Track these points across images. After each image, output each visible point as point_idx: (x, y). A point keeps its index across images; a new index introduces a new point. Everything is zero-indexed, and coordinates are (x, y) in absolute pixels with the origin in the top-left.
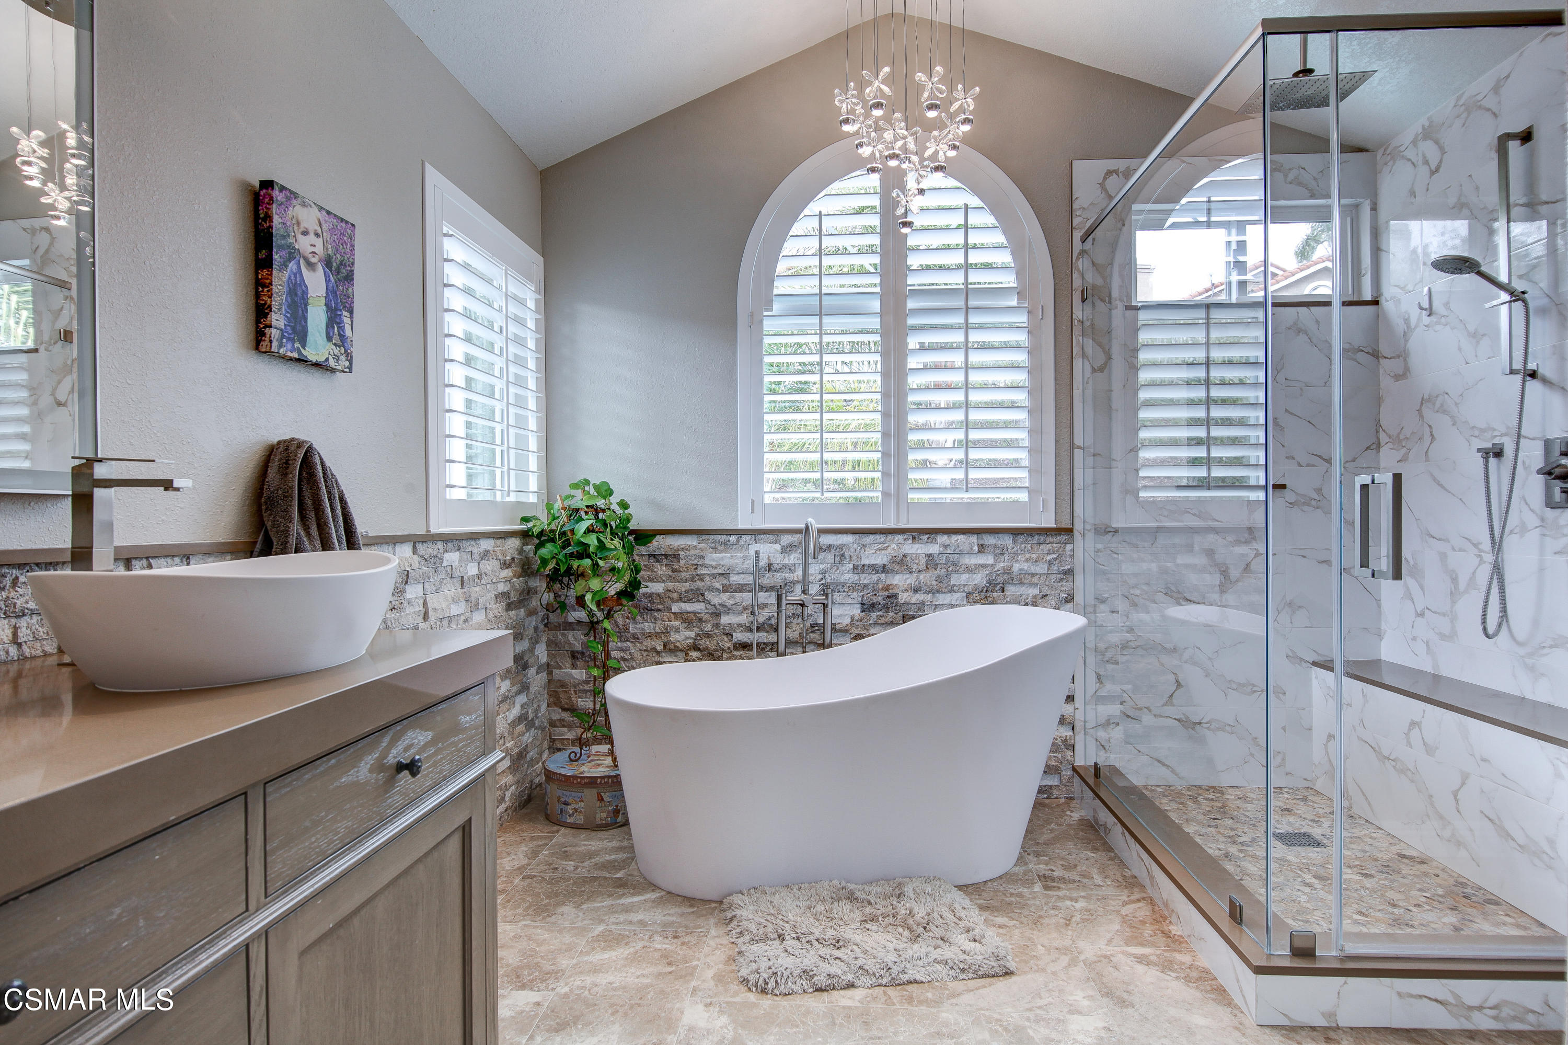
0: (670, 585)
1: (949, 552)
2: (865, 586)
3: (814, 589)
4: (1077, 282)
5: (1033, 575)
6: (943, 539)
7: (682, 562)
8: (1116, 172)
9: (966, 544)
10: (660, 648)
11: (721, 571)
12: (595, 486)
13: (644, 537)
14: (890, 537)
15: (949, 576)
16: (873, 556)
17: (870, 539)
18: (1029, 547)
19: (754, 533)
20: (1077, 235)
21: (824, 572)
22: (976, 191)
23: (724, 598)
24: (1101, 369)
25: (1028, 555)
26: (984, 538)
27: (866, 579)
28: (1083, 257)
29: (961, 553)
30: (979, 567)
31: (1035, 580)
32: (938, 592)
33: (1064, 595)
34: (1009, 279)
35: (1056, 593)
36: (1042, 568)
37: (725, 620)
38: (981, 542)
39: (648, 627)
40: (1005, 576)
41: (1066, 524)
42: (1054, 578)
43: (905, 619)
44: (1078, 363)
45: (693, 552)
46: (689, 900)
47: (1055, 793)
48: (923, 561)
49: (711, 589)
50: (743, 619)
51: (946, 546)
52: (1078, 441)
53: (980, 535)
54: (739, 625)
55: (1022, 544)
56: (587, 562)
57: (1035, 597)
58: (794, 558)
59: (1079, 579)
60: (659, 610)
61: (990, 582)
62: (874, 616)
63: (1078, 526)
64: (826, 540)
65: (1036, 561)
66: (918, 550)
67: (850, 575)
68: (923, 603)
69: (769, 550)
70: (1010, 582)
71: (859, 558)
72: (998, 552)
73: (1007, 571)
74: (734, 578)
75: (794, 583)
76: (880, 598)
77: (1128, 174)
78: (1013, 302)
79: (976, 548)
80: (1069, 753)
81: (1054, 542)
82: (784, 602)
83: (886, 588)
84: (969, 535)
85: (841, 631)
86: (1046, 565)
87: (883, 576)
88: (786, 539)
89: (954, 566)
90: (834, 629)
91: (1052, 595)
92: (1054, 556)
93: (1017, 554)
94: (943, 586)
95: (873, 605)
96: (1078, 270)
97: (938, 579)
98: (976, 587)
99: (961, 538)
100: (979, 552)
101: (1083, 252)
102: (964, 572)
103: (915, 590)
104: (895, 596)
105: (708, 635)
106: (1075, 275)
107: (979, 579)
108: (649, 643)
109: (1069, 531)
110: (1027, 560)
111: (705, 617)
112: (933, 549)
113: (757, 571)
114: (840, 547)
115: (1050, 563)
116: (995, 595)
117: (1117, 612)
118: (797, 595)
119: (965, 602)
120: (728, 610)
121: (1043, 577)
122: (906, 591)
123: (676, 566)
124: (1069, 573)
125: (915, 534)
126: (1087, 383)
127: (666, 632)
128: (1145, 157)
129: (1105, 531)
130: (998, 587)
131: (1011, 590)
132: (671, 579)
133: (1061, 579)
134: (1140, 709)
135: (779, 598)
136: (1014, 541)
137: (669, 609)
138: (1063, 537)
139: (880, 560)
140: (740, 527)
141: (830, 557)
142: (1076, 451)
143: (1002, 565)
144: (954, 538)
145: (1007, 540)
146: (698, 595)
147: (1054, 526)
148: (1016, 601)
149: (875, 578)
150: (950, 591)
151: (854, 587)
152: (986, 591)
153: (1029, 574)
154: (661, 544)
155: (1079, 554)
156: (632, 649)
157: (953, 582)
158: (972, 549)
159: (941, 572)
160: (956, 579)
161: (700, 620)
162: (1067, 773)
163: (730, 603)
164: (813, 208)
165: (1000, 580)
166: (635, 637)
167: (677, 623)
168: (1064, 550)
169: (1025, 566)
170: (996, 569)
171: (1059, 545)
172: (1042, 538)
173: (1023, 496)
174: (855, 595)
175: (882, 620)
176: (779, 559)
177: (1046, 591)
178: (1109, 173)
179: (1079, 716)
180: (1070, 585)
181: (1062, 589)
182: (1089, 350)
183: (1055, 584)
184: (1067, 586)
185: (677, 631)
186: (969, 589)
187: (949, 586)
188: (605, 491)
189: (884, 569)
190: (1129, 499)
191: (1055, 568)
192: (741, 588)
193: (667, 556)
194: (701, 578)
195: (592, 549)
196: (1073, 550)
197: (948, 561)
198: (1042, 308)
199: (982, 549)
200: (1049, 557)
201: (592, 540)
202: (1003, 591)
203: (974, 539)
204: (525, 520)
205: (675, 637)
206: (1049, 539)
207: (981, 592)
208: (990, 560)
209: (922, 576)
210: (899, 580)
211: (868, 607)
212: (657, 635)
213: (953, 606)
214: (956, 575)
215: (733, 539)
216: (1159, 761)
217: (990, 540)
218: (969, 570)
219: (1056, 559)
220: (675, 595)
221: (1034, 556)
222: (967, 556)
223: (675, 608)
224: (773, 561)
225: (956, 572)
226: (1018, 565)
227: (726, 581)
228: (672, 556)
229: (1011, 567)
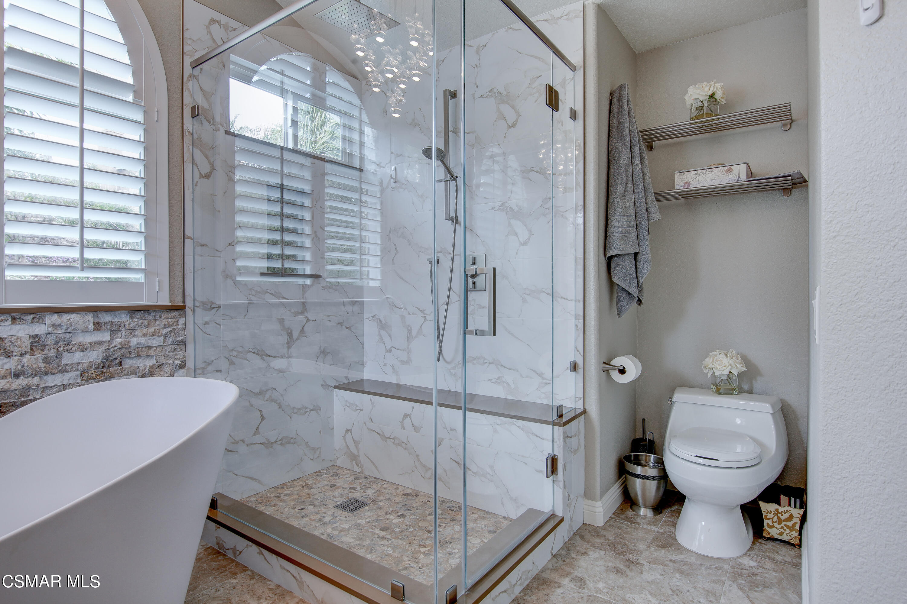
1: (60, 331)
4: (188, 100)
5: (150, 348)
6: (51, 318)
9: (81, 323)
15: (59, 357)
18: (146, 323)
20: (188, 60)
24: (207, 176)
25: (145, 330)
26: (100, 316)
28: (192, 80)
29: (75, 332)
30: (93, 345)
31: (152, 352)
32: (46, 374)
33: (178, 362)
34: (127, 77)
35: (171, 361)
36: (158, 341)
38: (97, 320)
40: (123, 351)
41: (179, 301)
42: (168, 348)
48: (26, 343)
51: (55, 326)
52: (189, 232)
53: (95, 314)
55: (139, 320)
57: (152, 367)
59: (190, 347)
61: (107, 358)
63: (189, 303)
65: (153, 335)
66: (19, 331)
68: (27, 388)
70: (128, 355)
72: (115, 328)
73: (125, 346)
77: (226, 28)
78: (130, 98)
79: (91, 326)
81: (169, 318)
84: (84, 313)
86: (162, 338)
89: (66, 346)
91: (167, 363)
92: (169, 329)
93: (134, 330)
96: (189, 89)
97: (47, 361)
98: (91, 363)
99: (74, 317)
100: (95, 329)
101: (192, 76)
102: (78, 350)
103: (16, 375)
106: (186, 93)
107: (95, 356)
109: (182, 308)
110: (144, 335)
112: (40, 329)
115: (165, 336)
116: (112, 370)
117: (220, 371)
119: (79, 381)
121: (159, 349)
124: (182, 343)
125: (16, 314)
126: (196, 185)
129: (212, 307)
130: (116, 362)
131: (128, 363)
133: (175, 349)
134: (237, 443)
136: (132, 318)
138: (177, 313)
142: (186, 240)
143: (119, 340)
144: (66, 317)
145: (124, 318)
147: (169, 304)
148: (134, 373)
150: (63, 371)
152: (103, 367)
153: (146, 347)
155: (190, 327)
157: (64, 362)
158: (87, 327)
159: (50, 352)
160: (67, 359)
165: (118, 354)
168: (178, 325)
169: (143, 340)
170: (113, 345)
171: (174, 320)
172: (158, 315)
173: (139, 277)
177: (162, 360)
178: (217, 23)
180: (182, 354)
181: (176, 357)
182: (198, 159)
183: (171, 354)
184: (180, 354)
186: (85, 366)
187: (59, 366)
190: (229, 281)
191: (170, 340)
196: (185, 324)
197: (58, 340)
198: (158, 112)
199: (98, 326)
200: (165, 331)
202: (121, 365)
203: (90, 318)
206: (165, 315)
207: (98, 368)
208: (105, 336)
209: (25, 359)
213: (64, 387)
214: (69, 355)
216: (250, 478)
217: (107, 318)
218: (83, 348)
219: (171, 332)
221: (151, 330)
222: (80, 335)
225: (68, 351)
226: (135, 339)
229: (129, 342)
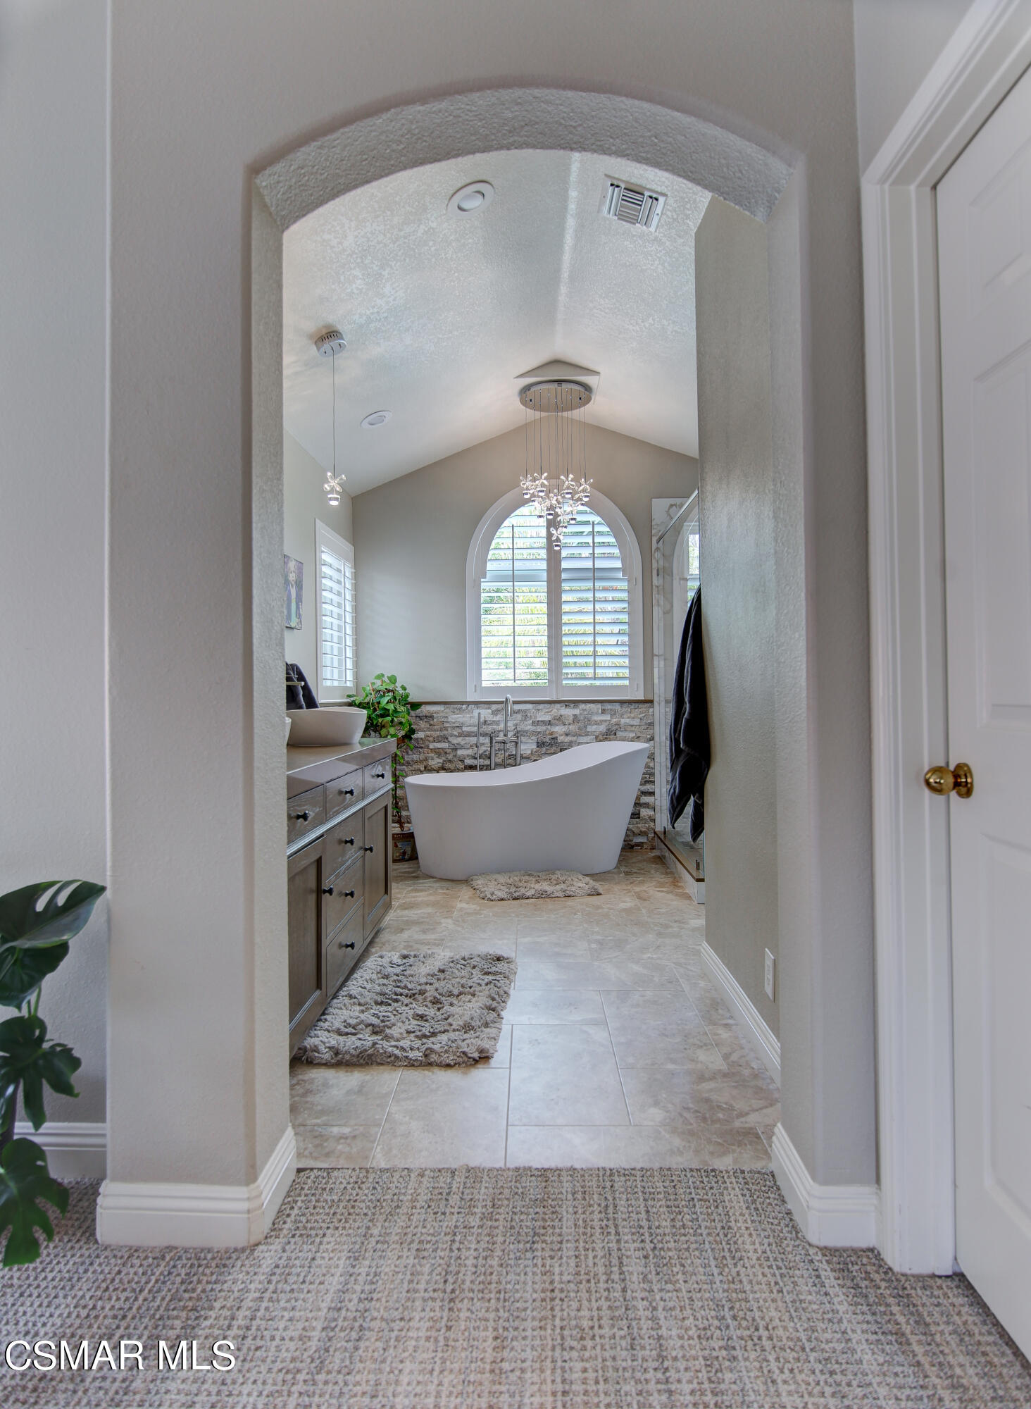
0: (428, 733)
1: (586, 713)
2: (539, 732)
3: (510, 734)
4: (655, 565)
5: (632, 726)
6: (582, 706)
7: (435, 720)
8: (675, 505)
9: (595, 709)
10: (422, 769)
11: (458, 725)
12: (388, 677)
13: (415, 706)
14: (553, 705)
15: (586, 727)
16: (543, 716)
17: (541, 706)
18: (630, 710)
19: (476, 703)
20: (654, 539)
21: (516, 725)
22: (599, 515)
23: (459, 740)
25: (629, 715)
26: (605, 705)
27: (539, 729)
28: (658, 551)
29: (592, 714)
30: (602, 721)
31: (633, 729)
32: (580, 735)
33: (648, 737)
34: (618, 564)
35: (644, 736)
36: (637, 722)
37: (460, 752)
38: (604, 708)
39: (415, 757)
40: (617, 727)
41: (650, 698)
42: (643, 727)
43: (561, 750)
44: (655, 609)
45: (441, 714)
47: (645, 846)
48: (571, 719)
49: (452, 735)
50: (470, 752)
51: (584, 710)
52: (656, 652)
53: (603, 704)
54: (468, 756)
55: (626, 708)
56: (389, 719)
57: (633, 738)
58: (499, 717)
59: (657, 727)
60: (422, 748)
61: (608, 730)
62: (544, 749)
63: (656, 699)
64: (517, 707)
65: (634, 718)
66: (569, 712)
67: (531, 727)
68: (571, 742)
69: (486, 713)
70: (620, 729)
71: (535, 717)
73: (618, 724)
74: (464, 729)
75: (499, 731)
76: (547, 740)
77: (681, 506)
78: (620, 575)
79: (601, 711)
80: (652, 824)
81: (643, 707)
82: (494, 741)
83: (551, 734)
84: (597, 704)
85: (526, 758)
86: (639, 720)
87: (549, 727)
88: (494, 707)
89: (589, 722)
90: (522, 757)
91: (642, 737)
92: (643, 715)
93: (623, 714)
94: (583, 732)
95: (543, 743)
96: (656, 558)
97: (579, 728)
98: (601, 733)
99: (592, 705)
100: (602, 713)
101: (657, 549)
102: (594, 724)
103: (567, 735)
104: (556, 738)
105: (450, 761)
106: (654, 561)
107: (602, 728)
108: (416, 767)
109: (651, 702)
110: (628, 718)
111: (449, 751)
112: (577, 712)
113: (479, 725)
114: (525, 711)
115: (641, 719)
116: (611, 737)
118: (501, 737)
119: (595, 741)
120: (462, 747)
121: (638, 727)
122: (562, 735)
123: (432, 722)
124: (652, 724)
125: (567, 703)
126: (660, 620)
127: (426, 759)
128: (688, 497)
130: (613, 733)
131: (619, 734)
132: (429, 729)
133: (647, 728)
135: (491, 738)
136: (622, 707)
137: (428, 747)
138: (648, 705)
139: (547, 718)
140: (468, 700)
141: (519, 716)
142: (654, 657)
143: (615, 720)
144: (589, 706)
145: (617, 706)
146: (445, 739)
147: (643, 699)
148: (622, 739)
149: (544, 728)
150: (587, 735)
151: (534, 733)
152: (607, 735)
153: (629, 725)
154: (425, 710)
155: (657, 714)
156: (406, 770)
158: (598, 712)
159: (581, 724)
160: (589, 729)
161: (446, 753)
162: (651, 835)
163: (463, 743)
164: (507, 523)
165: (614, 728)
166: (408, 763)
167: (433, 755)
168: (648, 712)
169: (627, 721)
170: (612, 723)
171: (646, 709)
172: (637, 705)
173: (627, 682)
174: (533, 738)
175: (549, 752)
176: (490, 718)
177: (639, 734)
178: (672, 506)
179: (658, 803)
180: (652, 731)
181: (648, 733)
182: (662, 603)
183: (644, 731)
185: (433, 759)
186: (596, 734)
187: (586, 732)
188: (393, 680)
189: (549, 723)
191: (643, 722)
192: (469, 735)
193: (426, 717)
194: (446, 729)
195: (391, 712)
196: (653, 712)
197: (585, 718)
198: (636, 580)
199: (603, 711)
200: (641, 716)
201: (391, 707)
202: (616, 735)
203: (599, 706)
204: (349, 696)
205: (431, 763)
206: (641, 706)
207: (604, 735)
208: (608, 717)
209: (571, 727)
210: (559, 729)
211: (540, 744)
212: (421, 762)
213: (588, 743)
214: (590, 726)
215: (464, 706)
217: (608, 706)
218: (596, 723)
219: (644, 717)
220: (431, 739)
221: (632, 715)
222: (596, 716)
223: (431, 747)
224: (487, 719)
225: (590, 724)
226: (624, 720)
227: (460, 731)
228: (429, 717)
229: (620, 721)
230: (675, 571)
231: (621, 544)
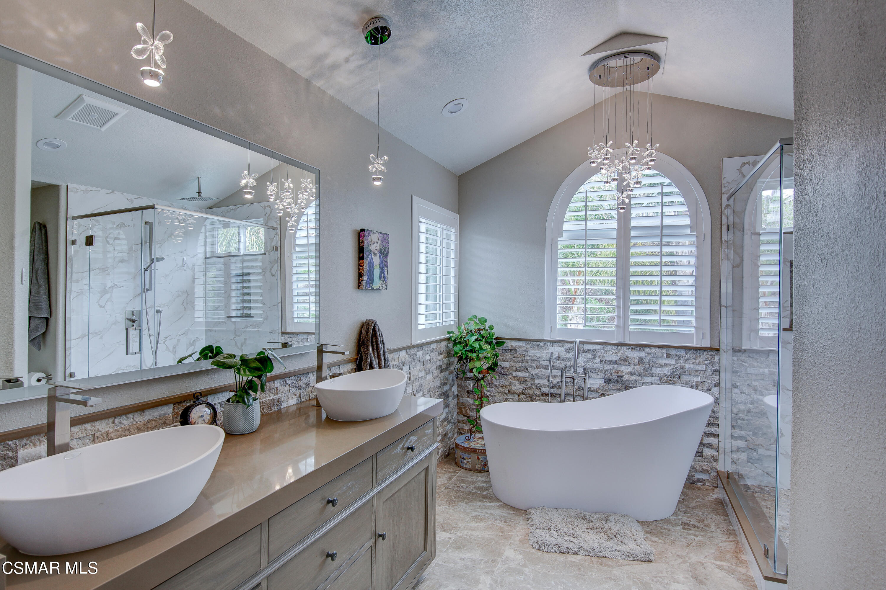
0: (512, 364)
1: (650, 356)
2: (606, 370)
3: (580, 370)
4: (724, 221)
5: (697, 371)
6: (647, 350)
7: (518, 353)
8: (748, 163)
9: (660, 353)
10: (507, 392)
11: (536, 359)
12: (479, 319)
13: (500, 342)
14: (619, 347)
15: (650, 369)
16: (611, 355)
17: (609, 348)
18: (694, 356)
19: (552, 342)
20: (725, 197)
21: (586, 362)
22: (667, 177)
23: (537, 371)
24: (737, 266)
25: (694, 361)
26: (670, 350)
27: (607, 367)
28: (728, 208)
29: (657, 357)
30: (667, 365)
31: (698, 373)
32: (644, 376)
33: (714, 382)
34: (686, 221)
35: (709, 381)
36: (702, 368)
37: (537, 381)
38: (668, 352)
39: (502, 382)
40: (681, 370)
41: (716, 346)
42: (708, 373)
43: (627, 388)
44: (724, 263)
45: (523, 349)
46: (513, 508)
47: (707, 483)
48: (637, 360)
49: (531, 367)
50: (545, 382)
51: (649, 354)
52: (723, 303)
53: (667, 349)
54: (544, 385)
55: (690, 354)
56: (474, 355)
57: (697, 382)
58: (571, 355)
59: (723, 375)
60: (507, 375)
61: (673, 373)
62: (610, 385)
63: (723, 347)
64: (587, 347)
65: (698, 364)
66: (634, 355)
67: (599, 365)
68: (636, 381)
69: (559, 350)
70: (684, 373)
71: (604, 356)
72: (677, 358)
73: (682, 368)
74: (542, 362)
75: (571, 367)
76: (614, 377)
77: (755, 164)
78: (688, 231)
79: (665, 355)
80: (715, 464)
81: (709, 355)
82: (564, 377)
83: (617, 372)
84: (662, 348)
85: (594, 391)
86: (704, 366)
87: (616, 366)
88: (567, 346)
89: (653, 364)
90: (590, 390)
91: (707, 382)
92: (709, 362)
93: (688, 360)
94: (646, 372)
95: (610, 380)
96: (725, 215)
97: (644, 369)
98: (665, 375)
99: (657, 350)
100: (667, 357)
101: (728, 206)
102: (658, 367)
103: (632, 374)
104: (622, 376)
105: (529, 388)
106: (723, 218)
107: (667, 371)
108: (502, 390)
109: (718, 350)
110: (693, 363)
111: (528, 379)
112: (642, 354)
113: (553, 360)
114: (594, 351)
115: (706, 365)
116: (676, 379)
117: (744, 393)
118: (571, 374)
119: (659, 382)
120: (539, 377)
121: (702, 372)
122: (628, 374)
123: (515, 355)
124: (717, 371)
125: (633, 347)
126: (729, 273)
127: (510, 385)
128: (764, 154)
129: (737, 351)
130: (677, 376)
131: (684, 378)
132: (512, 361)
133: (712, 374)
134: (758, 445)
135: (562, 374)
136: (686, 353)
137: (512, 375)
138: (714, 353)
139: (614, 358)
140: (545, 338)
141: (589, 355)
142: (722, 308)
143: (679, 365)
144: (653, 350)
145: (682, 352)
146: (525, 369)
147: (709, 346)
148: (687, 384)
149: (611, 367)
150: (651, 376)
151: (600, 371)
152: (670, 377)
153: (694, 370)
154: (508, 344)
155: (723, 362)
156: (494, 391)
157: (652, 372)
158: (663, 356)
159: (646, 366)
160: (654, 370)
161: (526, 381)
162: (714, 474)
163: (540, 374)
164: (583, 188)
165: (678, 372)
166: (496, 386)
167: (515, 381)
168: (714, 359)
169: (692, 366)
170: (676, 367)
171: (712, 356)
172: (702, 353)
173: (692, 330)
174: (601, 374)
175: (615, 388)
176: (563, 355)
177: (703, 379)
178: (744, 164)
179: (721, 445)
180: (717, 377)
181: (713, 379)
182: (731, 256)
183: (709, 376)
184: (716, 378)
185: (515, 385)
186: (661, 375)
187: (650, 373)
188: (483, 321)
189: (616, 363)
190: (752, 334)
191: (709, 368)
192: (545, 367)
193: (511, 350)
194: (526, 361)
195: (476, 349)
196: (720, 359)
197: (650, 360)
198: (704, 235)
199: (668, 356)
200: (706, 362)
201: (476, 345)
202: (680, 378)
203: (664, 351)
204: (449, 333)
205: (513, 388)
206: (706, 353)
207: (668, 377)
208: (673, 362)
209: (636, 368)
210: (624, 369)
211: (608, 381)
212: (506, 386)
213: (652, 384)
214: (654, 368)
215: (542, 344)
216: (768, 474)
217: (673, 352)
218: (661, 366)
219: (709, 363)
220: (514, 368)
221: (697, 361)
222: (660, 359)
223: (514, 374)
224: (561, 355)
225: (654, 367)
226: (688, 365)
227: (538, 364)
228: (513, 350)
229: (685, 366)
230: (746, 226)
231: (690, 202)
